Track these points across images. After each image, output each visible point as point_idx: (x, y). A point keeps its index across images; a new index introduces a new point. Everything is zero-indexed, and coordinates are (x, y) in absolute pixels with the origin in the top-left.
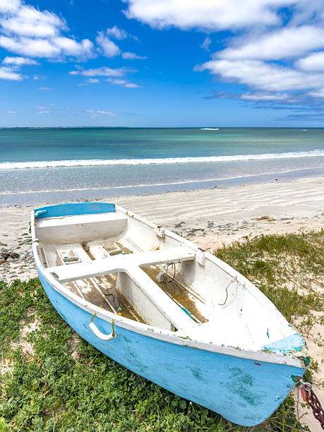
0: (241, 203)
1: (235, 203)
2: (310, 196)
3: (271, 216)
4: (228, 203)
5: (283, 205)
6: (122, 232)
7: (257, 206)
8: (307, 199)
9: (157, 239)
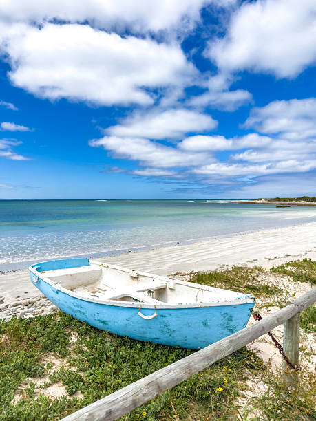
0: (156, 263)
1: (151, 264)
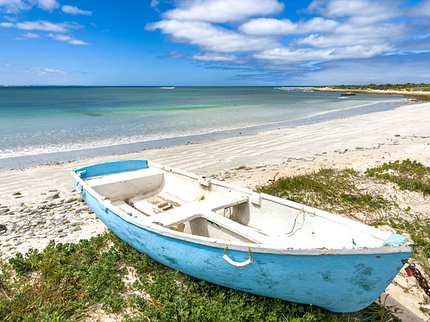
0: (217, 156)
1: (212, 156)
2: (272, 146)
3: (247, 166)
4: (205, 156)
5: (253, 155)
6: (159, 187)
7: (232, 158)
8: (271, 149)
9: (200, 188)
